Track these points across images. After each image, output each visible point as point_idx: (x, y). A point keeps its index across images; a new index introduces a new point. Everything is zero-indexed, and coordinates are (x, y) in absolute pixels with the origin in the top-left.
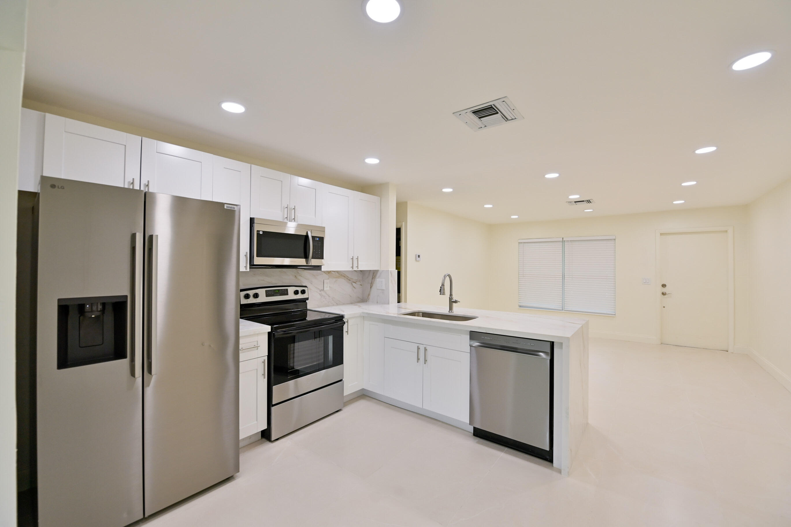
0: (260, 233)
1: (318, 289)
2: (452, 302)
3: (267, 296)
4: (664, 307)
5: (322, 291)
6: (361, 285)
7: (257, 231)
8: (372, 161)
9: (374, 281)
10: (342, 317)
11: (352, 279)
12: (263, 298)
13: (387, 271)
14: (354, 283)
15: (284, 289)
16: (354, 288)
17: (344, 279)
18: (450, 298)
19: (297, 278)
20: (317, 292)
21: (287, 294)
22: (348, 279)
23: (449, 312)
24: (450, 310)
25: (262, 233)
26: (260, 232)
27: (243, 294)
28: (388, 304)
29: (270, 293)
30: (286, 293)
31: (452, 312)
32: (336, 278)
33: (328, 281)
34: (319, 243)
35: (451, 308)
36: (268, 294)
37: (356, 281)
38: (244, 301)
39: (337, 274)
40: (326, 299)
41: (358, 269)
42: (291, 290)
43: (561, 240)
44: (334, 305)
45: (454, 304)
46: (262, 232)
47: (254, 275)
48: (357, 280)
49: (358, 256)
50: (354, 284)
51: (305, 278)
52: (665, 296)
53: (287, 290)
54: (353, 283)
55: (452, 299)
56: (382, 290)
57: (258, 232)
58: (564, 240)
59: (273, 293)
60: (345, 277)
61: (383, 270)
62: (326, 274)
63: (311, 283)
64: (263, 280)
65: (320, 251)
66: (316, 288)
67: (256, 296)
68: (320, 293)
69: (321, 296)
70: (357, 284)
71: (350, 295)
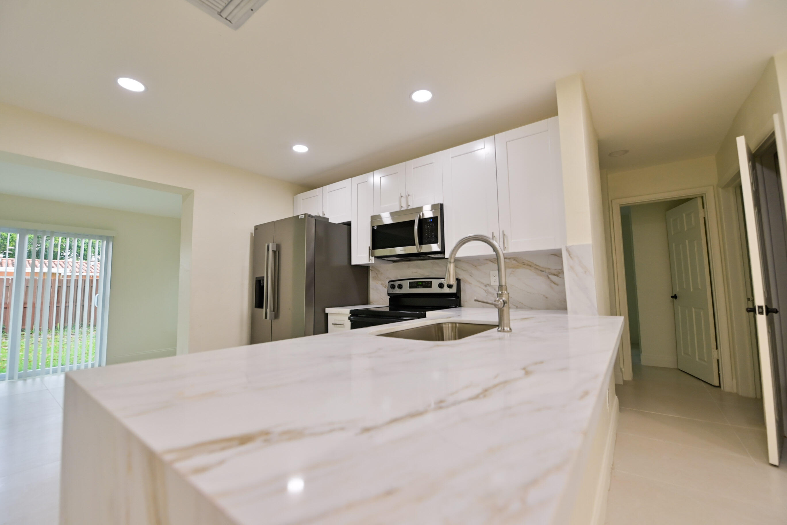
0: (375, 228)
1: (482, 283)
3: (410, 287)
7: (372, 227)
11: (549, 269)
12: (406, 290)
14: (555, 275)
15: (428, 282)
16: (555, 284)
17: (530, 270)
20: (480, 287)
21: (430, 287)
26: (375, 227)
27: (390, 284)
30: (429, 285)
32: (514, 268)
34: (432, 225)
36: (412, 286)
37: (559, 273)
38: (390, 292)
39: (514, 262)
42: (435, 283)
46: (376, 227)
47: (409, 267)
48: (560, 271)
49: (503, 231)
50: (553, 278)
51: (462, 270)
53: (431, 282)
54: (551, 276)
59: (416, 285)
60: (530, 266)
63: (470, 276)
64: (416, 272)
65: (433, 234)
66: (479, 281)
67: (400, 287)
68: (485, 288)
69: (487, 293)
70: (560, 278)
71: (544, 295)
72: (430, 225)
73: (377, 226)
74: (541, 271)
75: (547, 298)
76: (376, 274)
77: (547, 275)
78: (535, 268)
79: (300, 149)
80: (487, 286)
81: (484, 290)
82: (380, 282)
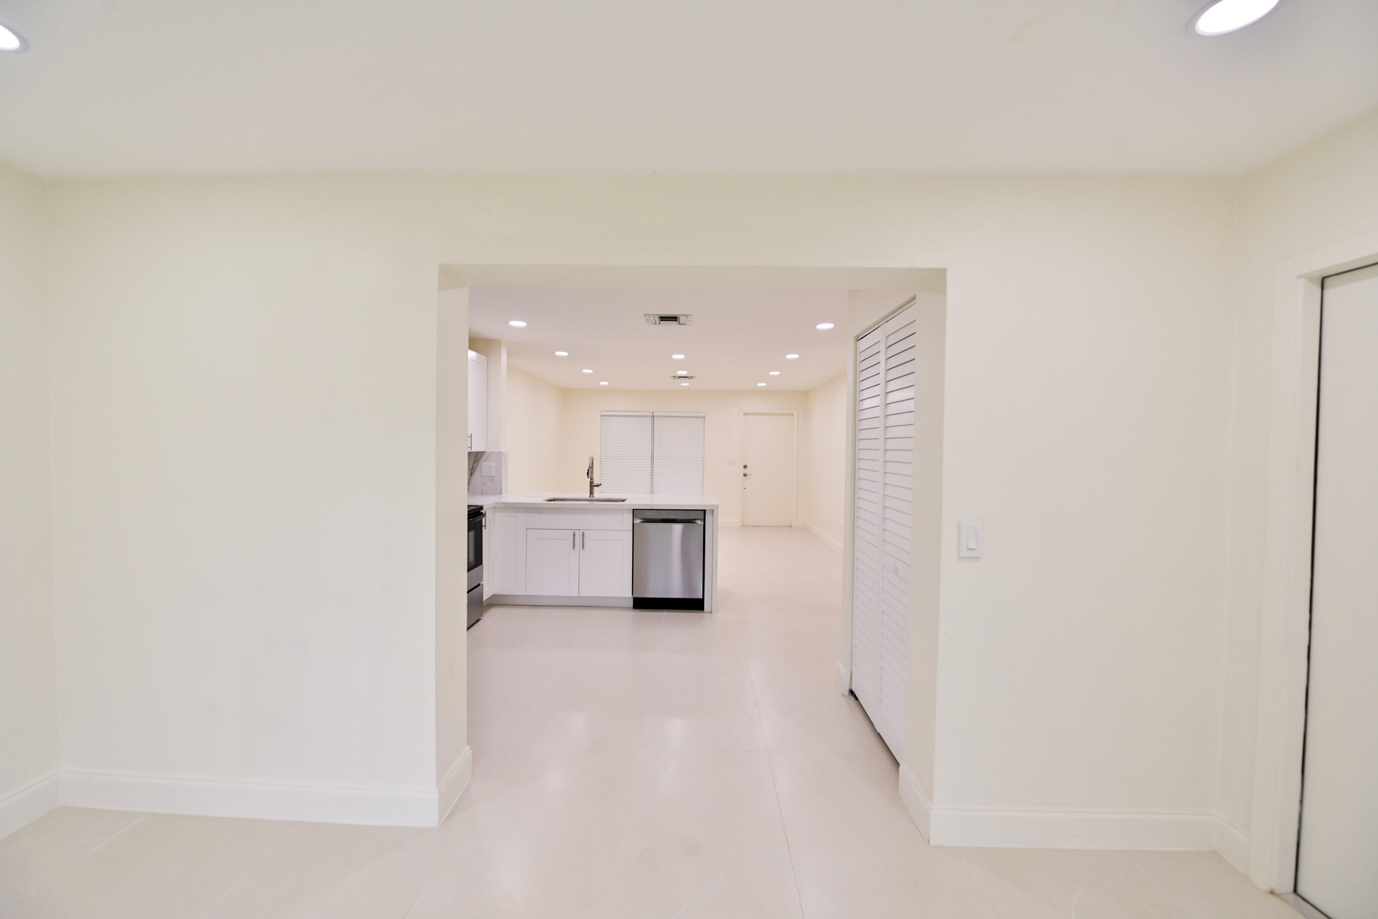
2: (592, 486)
4: (745, 488)
9: (477, 465)
10: (481, 508)
13: (499, 452)
18: (591, 482)
23: (590, 497)
24: (591, 494)
28: (501, 493)
31: (592, 497)
35: (591, 493)
41: (471, 449)
43: (651, 414)
45: (595, 488)
49: (471, 435)
52: (747, 477)
55: (593, 483)
56: (490, 477)
58: (654, 414)
61: (492, 452)
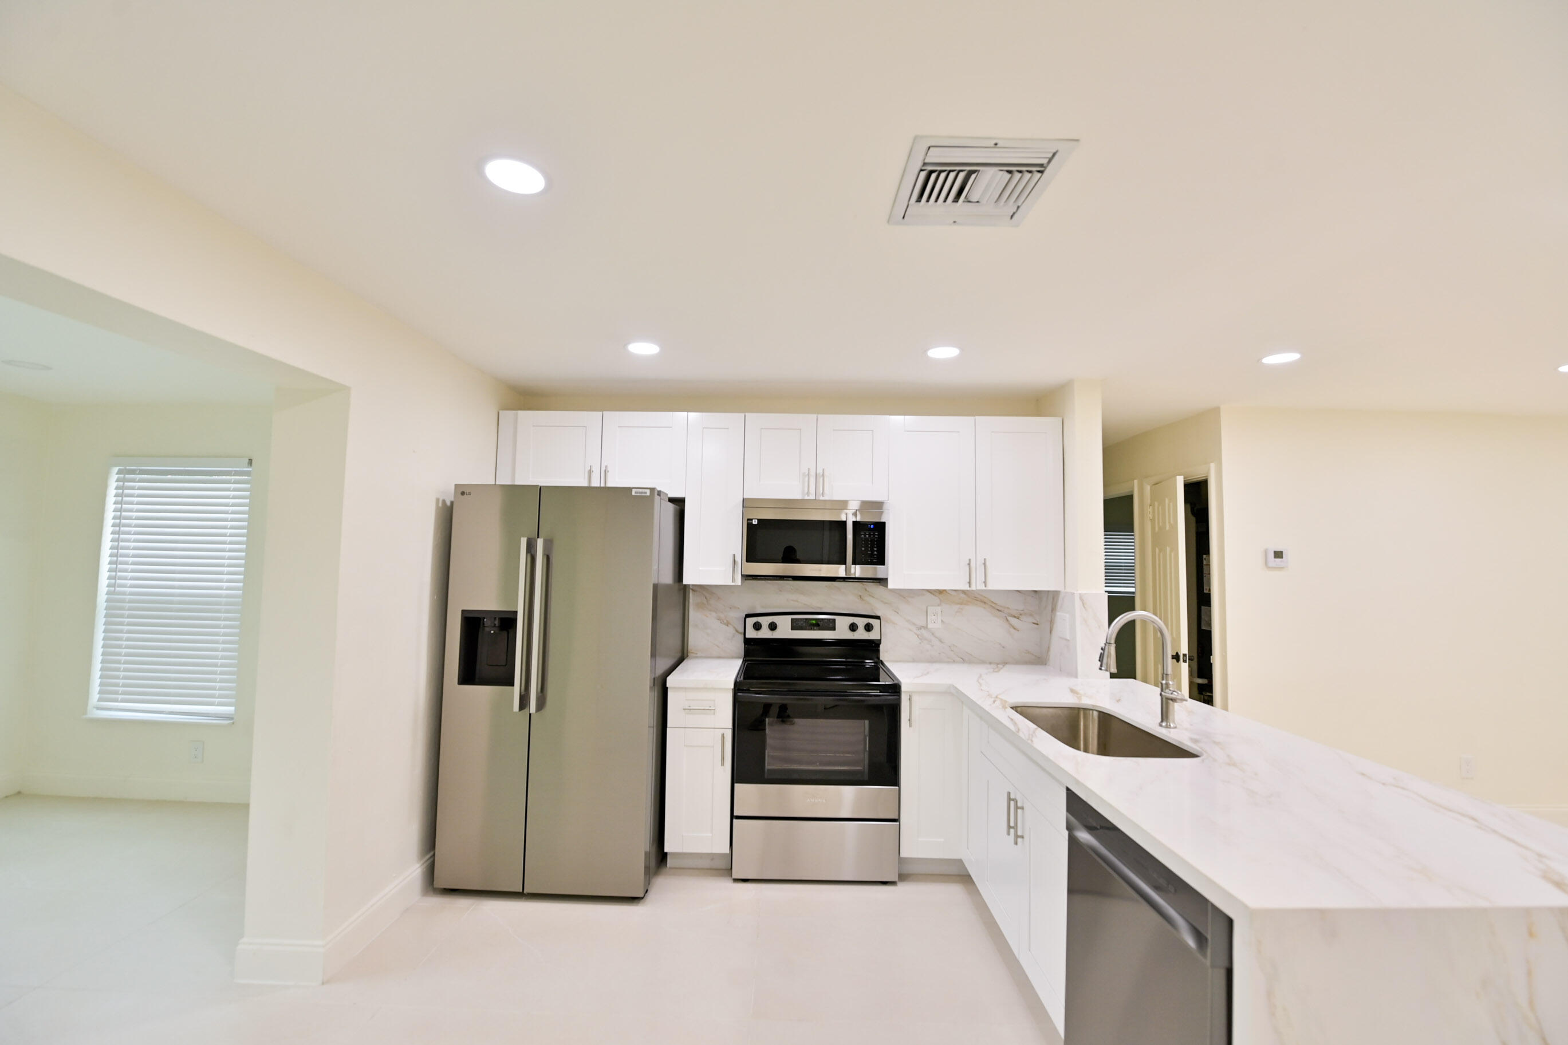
0: (754, 523)
1: (914, 624)
3: (793, 628)
5: (922, 629)
6: (1037, 624)
7: (748, 520)
8: (943, 353)
9: (1054, 617)
11: (1008, 608)
12: (785, 631)
13: (1073, 593)
14: (1015, 617)
15: (829, 620)
16: (1015, 629)
17: (984, 608)
19: (863, 600)
20: (910, 630)
21: (833, 628)
22: (993, 607)
25: (756, 523)
26: (754, 520)
27: (751, 621)
28: (1076, 675)
29: (800, 624)
30: (831, 626)
31: (1167, 726)
32: (961, 604)
33: (938, 609)
34: (874, 535)
36: (795, 626)
37: (1021, 615)
38: (751, 634)
39: (963, 595)
40: (932, 646)
41: (986, 586)
42: (843, 623)
44: (954, 661)
46: (756, 520)
47: (780, 591)
48: (1022, 612)
49: (985, 559)
50: (1013, 621)
51: (882, 601)
53: (834, 620)
54: (1009, 618)
56: (1066, 640)
57: (751, 522)
59: (804, 624)
60: (985, 603)
61: (1067, 592)
62: (935, 596)
63: (895, 611)
64: (797, 601)
65: (875, 549)
66: (908, 621)
67: (773, 627)
68: (918, 632)
69: (920, 639)
70: (1022, 621)
71: (1000, 644)
72: (870, 535)
73: (759, 520)
74: (998, 610)
75: (1003, 647)
76: (706, 598)
77: (1006, 617)
78: (991, 606)
79: (644, 349)
80: (921, 629)
81: (916, 634)
82: (714, 614)
